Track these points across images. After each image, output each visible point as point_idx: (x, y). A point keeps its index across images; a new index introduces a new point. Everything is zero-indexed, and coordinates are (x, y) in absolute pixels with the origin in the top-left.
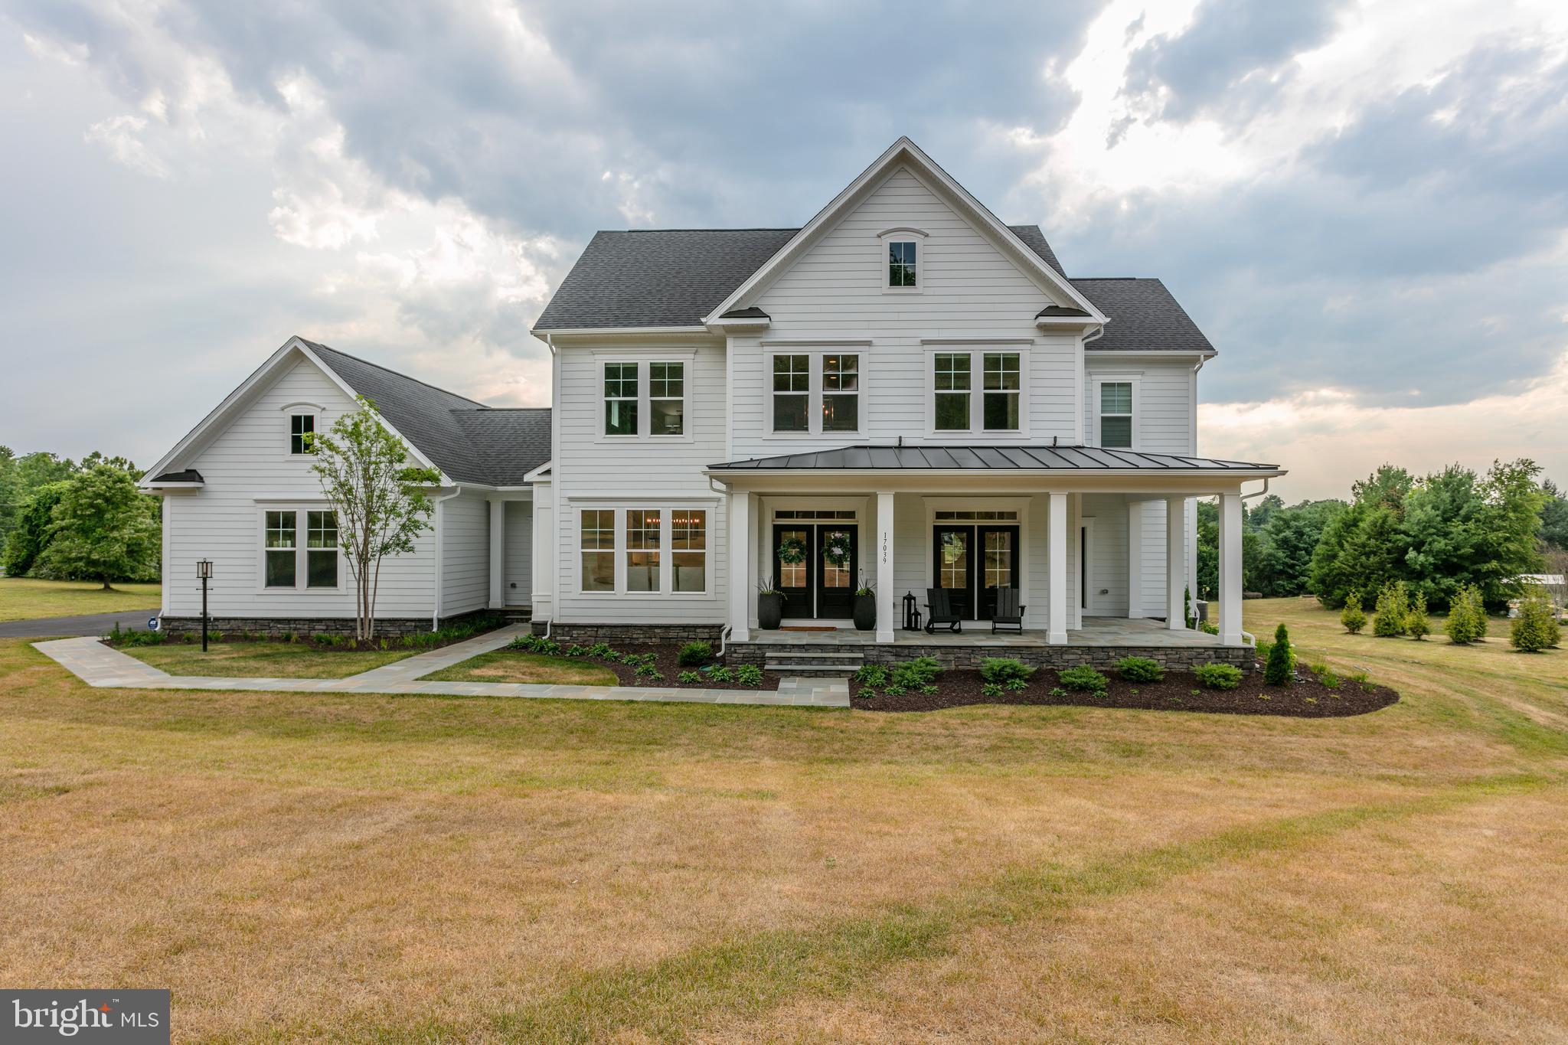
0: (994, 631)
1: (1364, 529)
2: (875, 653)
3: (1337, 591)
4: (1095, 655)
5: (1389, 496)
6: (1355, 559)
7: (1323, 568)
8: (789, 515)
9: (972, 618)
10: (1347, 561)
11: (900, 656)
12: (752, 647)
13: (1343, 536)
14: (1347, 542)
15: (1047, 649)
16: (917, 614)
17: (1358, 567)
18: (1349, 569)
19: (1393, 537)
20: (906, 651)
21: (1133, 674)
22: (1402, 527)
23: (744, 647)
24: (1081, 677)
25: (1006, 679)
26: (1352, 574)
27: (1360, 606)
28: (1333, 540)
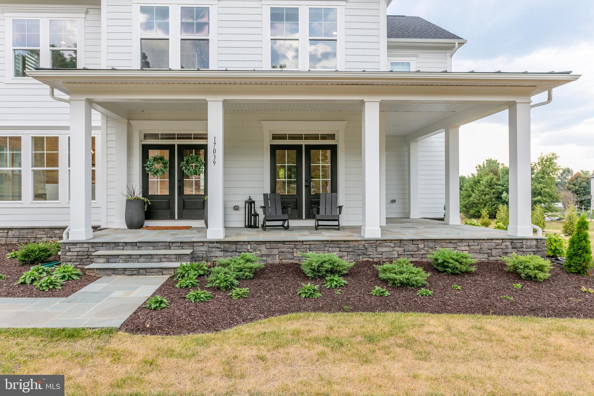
0: (317, 227)
1: (483, 184)
2: (204, 249)
3: (472, 211)
4: (406, 248)
5: (492, 170)
6: (479, 197)
7: (465, 201)
8: (155, 136)
9: (300, 217)
10: (476, 197)
11: (228, 251)
12: (86, 245)
13: (474, 187)
14: (476, 189)
15: (363, 243)
16: (256, 215)
17: (481, 200)
18: (477, 201)
19: (495, 187)
20: (234, 247)
21: (448, 267)
22: (499, 183)
23: (78, 245)
24: (401, 273)
25: (326, 276)
26: (478, 203)
27: (488, 216)
28: (469, 189)
